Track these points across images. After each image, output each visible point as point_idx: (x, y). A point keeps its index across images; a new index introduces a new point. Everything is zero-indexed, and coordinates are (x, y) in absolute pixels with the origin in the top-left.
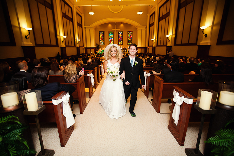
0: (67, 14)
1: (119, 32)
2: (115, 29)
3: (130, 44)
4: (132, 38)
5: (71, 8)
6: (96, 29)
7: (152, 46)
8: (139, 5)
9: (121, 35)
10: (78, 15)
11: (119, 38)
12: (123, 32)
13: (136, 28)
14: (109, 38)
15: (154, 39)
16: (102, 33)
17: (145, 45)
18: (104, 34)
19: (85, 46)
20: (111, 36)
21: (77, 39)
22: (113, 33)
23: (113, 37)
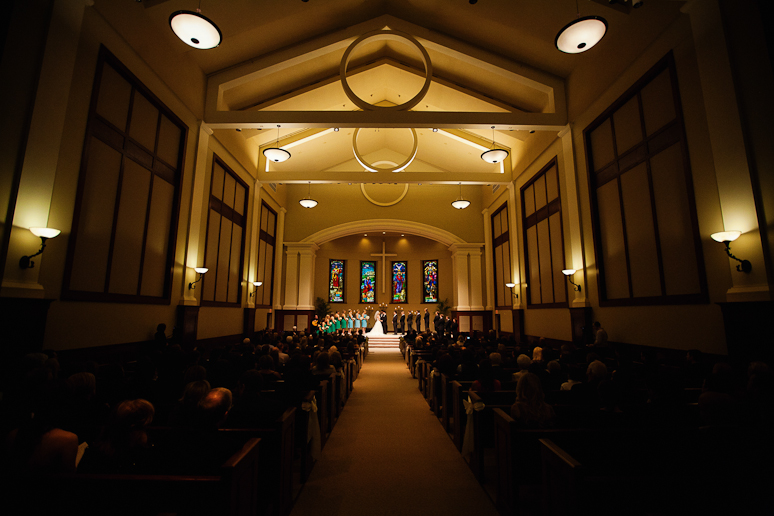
0: (229, 201)
1: (393, 263)
2: (381, 252)
3: (430, 300)
4: (436, 282)
5: (247, 188)
6: (319, 251)
7: (511, 307)
8: (457, 183)
9: (402, 271)
10: (265, 210)
11: (393, 281)
12: (406, 262)
13: (448, 252)
14: (362, 282)
15: (516, 282)
16: (339, 266)
17: (485, 303)
18: (344, 267)
19: (278, 306)
20: (369, 273)
21: (252, 280)
22: (375, 265)
23: (375, 279)
